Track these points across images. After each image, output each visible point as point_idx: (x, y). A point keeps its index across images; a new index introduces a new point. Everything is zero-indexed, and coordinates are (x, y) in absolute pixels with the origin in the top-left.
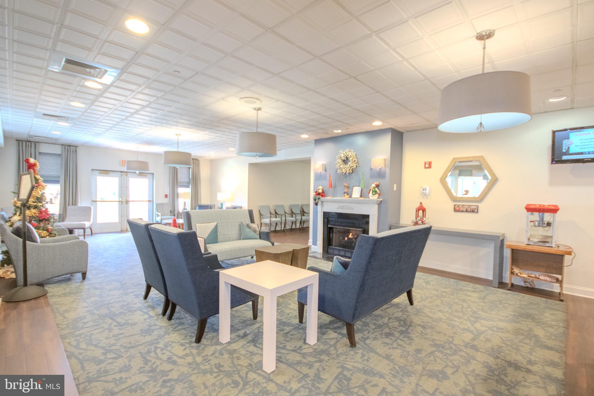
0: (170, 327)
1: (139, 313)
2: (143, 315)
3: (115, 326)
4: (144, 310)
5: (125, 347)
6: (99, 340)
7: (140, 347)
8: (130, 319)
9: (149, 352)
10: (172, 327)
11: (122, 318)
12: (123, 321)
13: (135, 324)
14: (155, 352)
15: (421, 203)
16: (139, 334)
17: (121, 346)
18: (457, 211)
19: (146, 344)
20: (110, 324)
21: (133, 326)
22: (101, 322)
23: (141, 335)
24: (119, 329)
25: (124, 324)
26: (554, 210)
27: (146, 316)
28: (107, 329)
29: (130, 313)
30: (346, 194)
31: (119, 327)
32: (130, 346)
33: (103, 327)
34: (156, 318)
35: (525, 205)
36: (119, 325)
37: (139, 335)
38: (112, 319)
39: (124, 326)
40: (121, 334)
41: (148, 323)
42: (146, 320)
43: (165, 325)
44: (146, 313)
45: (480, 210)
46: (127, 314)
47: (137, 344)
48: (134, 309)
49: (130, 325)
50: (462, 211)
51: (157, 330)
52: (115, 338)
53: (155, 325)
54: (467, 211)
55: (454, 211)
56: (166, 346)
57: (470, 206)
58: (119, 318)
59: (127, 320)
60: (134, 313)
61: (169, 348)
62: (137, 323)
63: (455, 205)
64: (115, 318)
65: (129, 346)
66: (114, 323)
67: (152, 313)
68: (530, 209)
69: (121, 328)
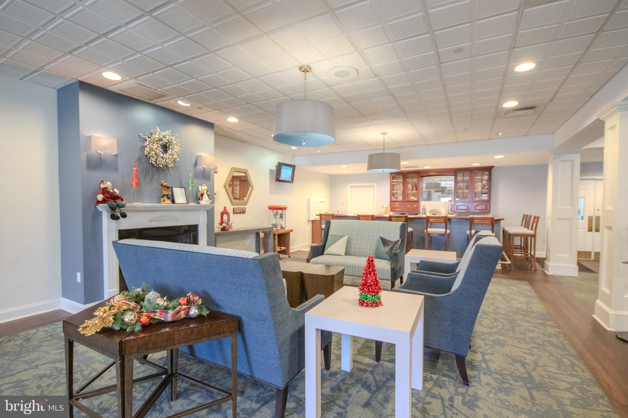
0: (476, 336)
1: (493, 366)
2: (490, 360)
3: (529, 364)
4: (484, 365)
5: (524, 341)
6: (549, 358)
7: (512, 335)
8: (509, 363)
9: (508, 330)
10: (475, 335)
11: (518, 370)
12: (518, 365)
13: (506, 355)
14: (503, 328)
15: (225, 207)
16: (506, 344)
17: (528, 344)
18: (235, 213)
19: (506, 335)
20: (534, 369)
21: (509, 354)
22: (547, 380)
23: (506, 343)
24: (525, 359)
25: (518, 361)
26: (285, 209)
27: (487, 357)
28: (540, 366)
29: (504, 372)
30: (165, 198)
31: (526, 361)
32: (520, 341)
33: (544, 371)
34: (479, 350)
35: (268, 206)
36: (524, 364)
37: (508, 343)
38: (530, 376)
39: (519, 359)
40: (525, 353)
41: (491, 349)
42: (491, 352)
43: (479, 339)
44: (484, 360)
45: (247, 211)
46: (509, 373)
47: (513, 339)
48: (495, 376)
49: (512, 357)
50: (238, 213)
51: (489, 339)
52: (532, 352)
53: (486, 344)
54: (240, 213)
55: (233, 213)
56: (492, 328)
57: (242, 208)
58: (521, 373)
59: (512, 364)
60: (500, 368)
61: (491, 325)
62: (503, 355)
63: (234, 208)
64: (526, 376)
65: (522, 341)
66: (530, 368)
67: (479, 357)
68: (271, 208)
69: (522, 359)
